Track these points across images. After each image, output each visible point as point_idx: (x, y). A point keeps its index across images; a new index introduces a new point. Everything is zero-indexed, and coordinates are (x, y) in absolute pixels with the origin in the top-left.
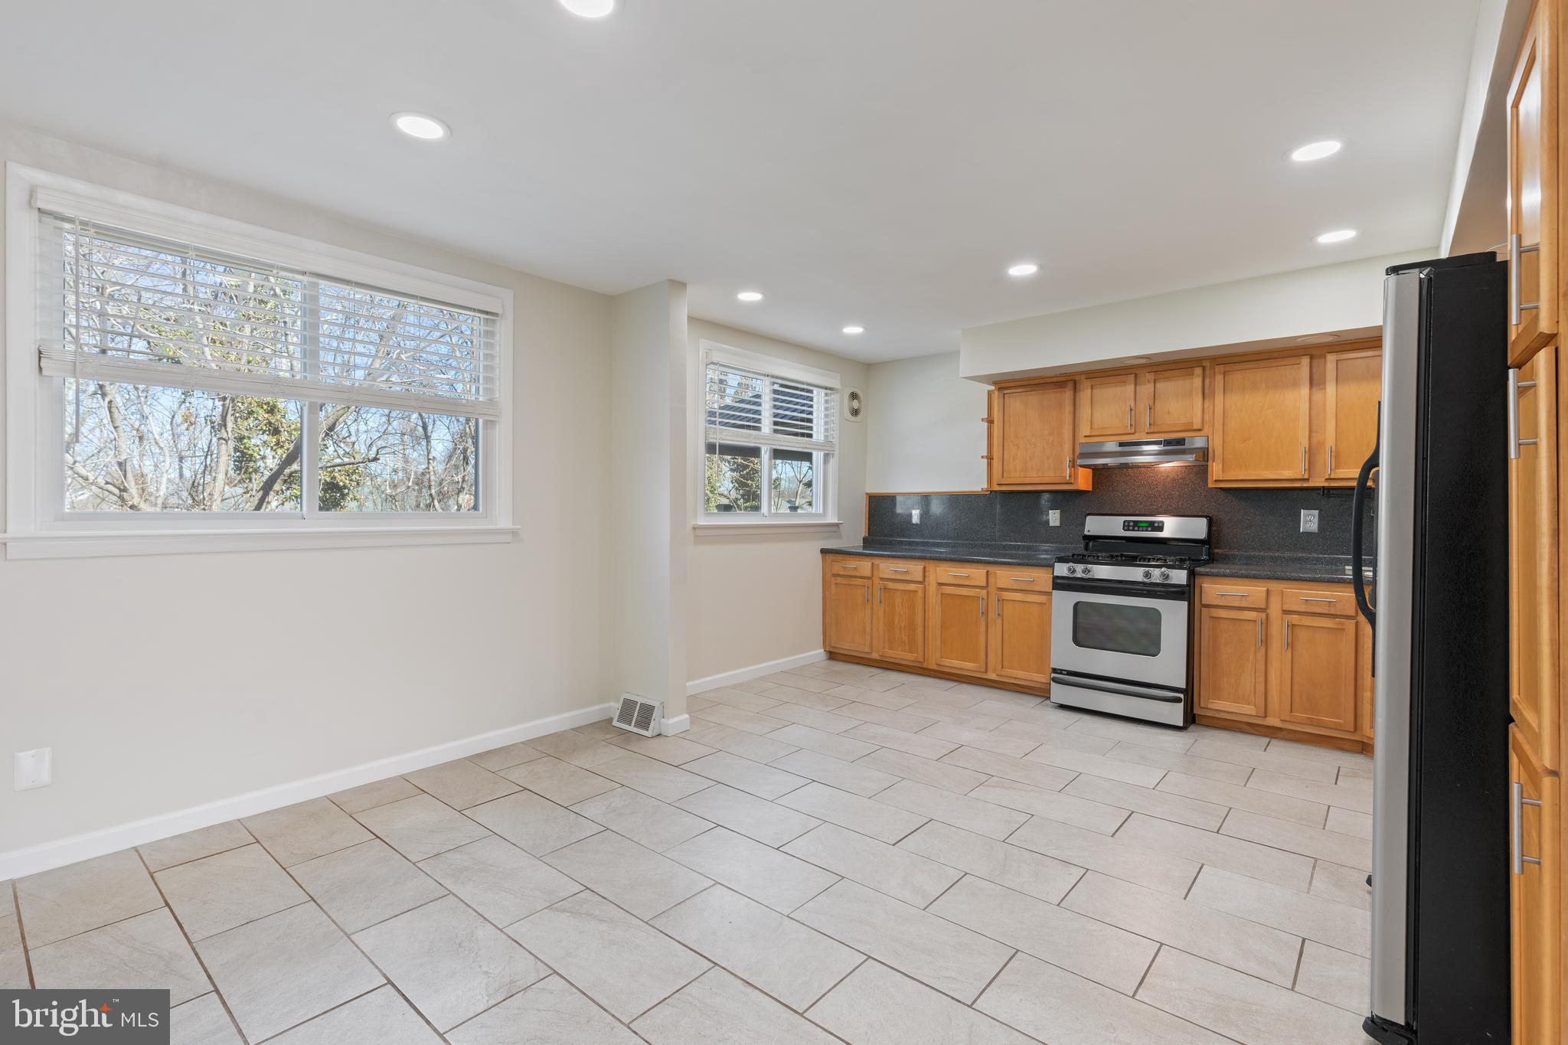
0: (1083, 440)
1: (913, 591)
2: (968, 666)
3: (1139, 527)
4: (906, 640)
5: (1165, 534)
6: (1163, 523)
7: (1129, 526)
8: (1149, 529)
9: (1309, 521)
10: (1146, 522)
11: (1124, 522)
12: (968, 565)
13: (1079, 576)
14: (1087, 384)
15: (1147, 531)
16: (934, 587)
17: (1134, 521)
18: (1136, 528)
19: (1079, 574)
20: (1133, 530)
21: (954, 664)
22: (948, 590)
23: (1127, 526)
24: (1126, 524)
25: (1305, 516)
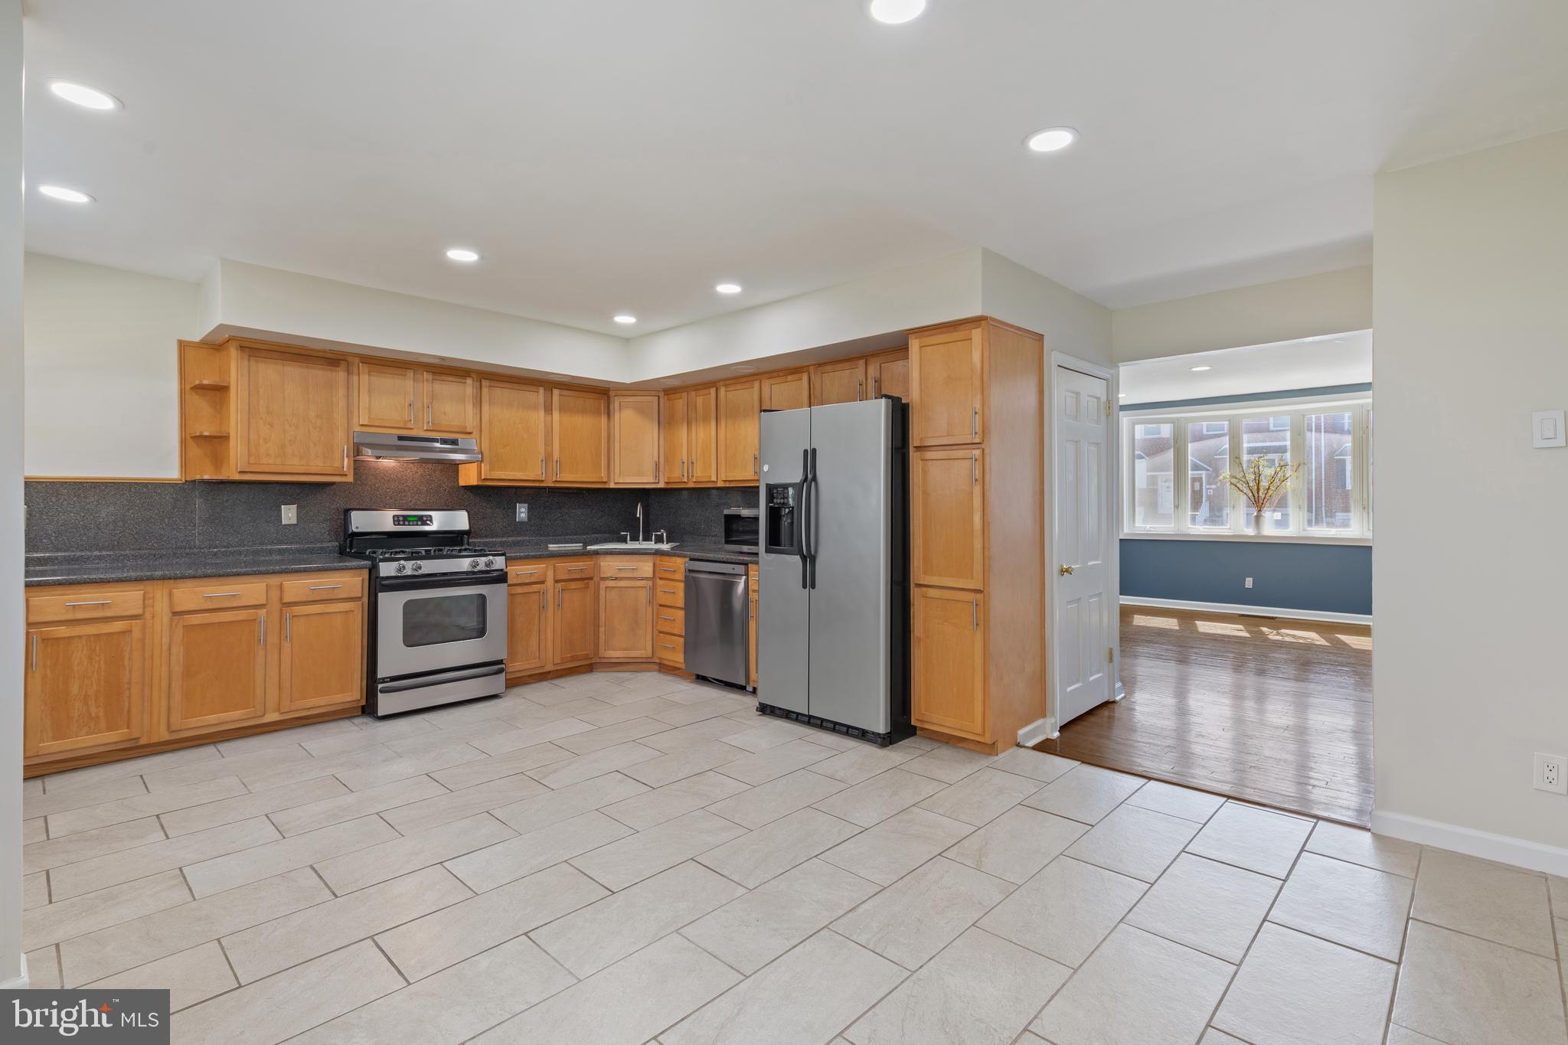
0: (358, 429)
1: (119, 633)
2: (233, 717)
3: (409, 521)
4: (101, 714)
5: (433, 527)
6: (431, 516)
7: (399, 521)
8: (419, 523)
9: (522, 512)
10: (415, 516)
11: (394, 516)
12: (230, 580)
13: (409, 573)
14: (363, 368)
15: (417, 525)
16: (166, 620)
17: (403, 516)
18: (407, 523)
19: (408, 572)
20: (404, 525)
21: (212, 720)
22: (196, 619)
23: (397, 520)
24: (396, 519)
25: (520, 508)
